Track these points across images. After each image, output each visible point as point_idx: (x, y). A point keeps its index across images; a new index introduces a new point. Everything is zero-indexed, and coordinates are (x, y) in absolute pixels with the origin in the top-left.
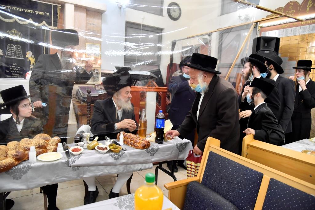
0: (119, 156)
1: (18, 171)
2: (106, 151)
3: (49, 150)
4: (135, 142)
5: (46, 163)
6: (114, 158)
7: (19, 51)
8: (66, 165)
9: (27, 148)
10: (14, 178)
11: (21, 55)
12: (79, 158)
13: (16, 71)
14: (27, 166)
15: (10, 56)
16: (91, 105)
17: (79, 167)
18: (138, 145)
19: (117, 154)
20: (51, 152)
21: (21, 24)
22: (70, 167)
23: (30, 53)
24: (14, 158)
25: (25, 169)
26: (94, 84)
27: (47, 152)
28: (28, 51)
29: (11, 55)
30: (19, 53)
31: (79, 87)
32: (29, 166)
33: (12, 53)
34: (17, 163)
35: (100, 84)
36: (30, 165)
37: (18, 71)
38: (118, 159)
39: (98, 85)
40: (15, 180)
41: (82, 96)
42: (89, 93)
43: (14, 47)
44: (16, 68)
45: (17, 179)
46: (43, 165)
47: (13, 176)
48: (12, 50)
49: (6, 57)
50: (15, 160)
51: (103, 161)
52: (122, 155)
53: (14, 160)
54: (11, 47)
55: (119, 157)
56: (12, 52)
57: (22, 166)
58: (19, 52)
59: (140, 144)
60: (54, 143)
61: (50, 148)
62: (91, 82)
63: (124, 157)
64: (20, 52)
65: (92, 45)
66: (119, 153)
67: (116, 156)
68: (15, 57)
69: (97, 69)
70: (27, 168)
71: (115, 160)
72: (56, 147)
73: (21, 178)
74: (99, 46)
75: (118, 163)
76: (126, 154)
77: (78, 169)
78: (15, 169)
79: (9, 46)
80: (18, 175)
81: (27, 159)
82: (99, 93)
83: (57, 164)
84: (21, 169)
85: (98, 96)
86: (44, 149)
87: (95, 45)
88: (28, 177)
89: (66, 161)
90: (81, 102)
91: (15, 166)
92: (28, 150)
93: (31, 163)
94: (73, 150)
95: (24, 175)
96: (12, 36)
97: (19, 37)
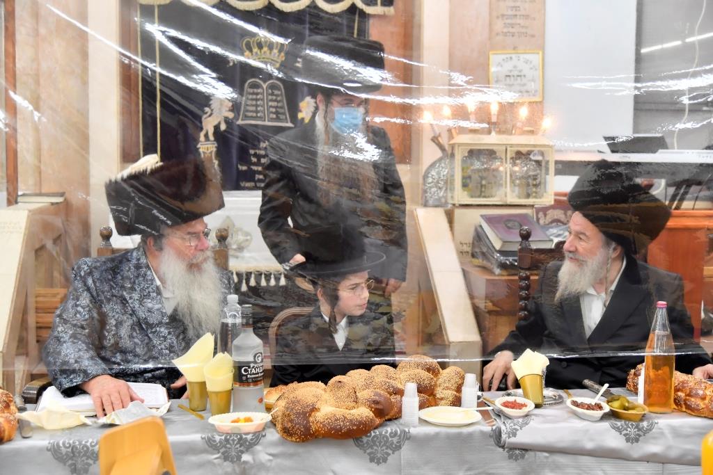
0: (640, 433)
1: (380, 442)
2: (599, 413)
3: (442, 399)
4: (689, 395)
6: (625, 435)
7: (275, 101)
8: (492, 441)
9: (393, 387)
10: (372, 460)
11: (284, 114)
12: (527, 424)
14: (401, 432)
15: (252, 118)
16: (532, 278)
17: (526, 450)
18: (702, 405)
19: (632, 425)
20: (446, 404)
21: (285, 10)
22: (503, 447)
23: (308, 103)
24: (372, 408)
25: (395, 440)
26: (532, 206)
27: (436, 405)
28: (303, 99)
29: (254, 115)
30: (276, 107)
31: (482, 216)
32: (405, 431)
33: (259, 109)
34: (378, 421)
35: (553, 203)
36: (407, 430)
38: (637, 440)
39: (545, 210)
40: (373, 465)
41: (498, 247)
42: (526, 236)
43: (265, 87)
45: (378, 463)
46: (437, 434)
47: (369, 454)
48: (257, 100)
49: (240, 122)
50: (373, 412)
51: (592, 440)
52: (650, 430)
53: (371, 415)
54: (255, 90)
55: (640, 436)
56: (257, 106)
57: (389, 429)
58: (278, 102)
59: (707, 401)
60: (453, 382)
61: (443, 396)
62: (520, 198)
63: (654, 438)
64: (280, 105)
65: (511, 58)
66: (641, 424)
67: (632, 431)
68: (265, 121)
69: (538, 151)
70: (400, 436)
71: (627, 442)
72: (458, 394)
73: (385, 462)
74: (536, 59)
75: (636, 455)
76: (660, 429)
77: (523, 457)
78: (374, 436)
79: (250, 88)
80: (379, 451)
81: (397, 416)
82: (552, 237)
83: (470, 435)
84: (387, 437)
85: (553, 246)
86: (428, 395)
87: (522, 56)
88: (402, 462)
89: (492, 430)
90: (493, 268)
91: (375, 429)
92: (395, 394)
93: (408, 426)
94: (506, 405)
95: (393, 453)
96: (259, 52)
97: (278, 54)
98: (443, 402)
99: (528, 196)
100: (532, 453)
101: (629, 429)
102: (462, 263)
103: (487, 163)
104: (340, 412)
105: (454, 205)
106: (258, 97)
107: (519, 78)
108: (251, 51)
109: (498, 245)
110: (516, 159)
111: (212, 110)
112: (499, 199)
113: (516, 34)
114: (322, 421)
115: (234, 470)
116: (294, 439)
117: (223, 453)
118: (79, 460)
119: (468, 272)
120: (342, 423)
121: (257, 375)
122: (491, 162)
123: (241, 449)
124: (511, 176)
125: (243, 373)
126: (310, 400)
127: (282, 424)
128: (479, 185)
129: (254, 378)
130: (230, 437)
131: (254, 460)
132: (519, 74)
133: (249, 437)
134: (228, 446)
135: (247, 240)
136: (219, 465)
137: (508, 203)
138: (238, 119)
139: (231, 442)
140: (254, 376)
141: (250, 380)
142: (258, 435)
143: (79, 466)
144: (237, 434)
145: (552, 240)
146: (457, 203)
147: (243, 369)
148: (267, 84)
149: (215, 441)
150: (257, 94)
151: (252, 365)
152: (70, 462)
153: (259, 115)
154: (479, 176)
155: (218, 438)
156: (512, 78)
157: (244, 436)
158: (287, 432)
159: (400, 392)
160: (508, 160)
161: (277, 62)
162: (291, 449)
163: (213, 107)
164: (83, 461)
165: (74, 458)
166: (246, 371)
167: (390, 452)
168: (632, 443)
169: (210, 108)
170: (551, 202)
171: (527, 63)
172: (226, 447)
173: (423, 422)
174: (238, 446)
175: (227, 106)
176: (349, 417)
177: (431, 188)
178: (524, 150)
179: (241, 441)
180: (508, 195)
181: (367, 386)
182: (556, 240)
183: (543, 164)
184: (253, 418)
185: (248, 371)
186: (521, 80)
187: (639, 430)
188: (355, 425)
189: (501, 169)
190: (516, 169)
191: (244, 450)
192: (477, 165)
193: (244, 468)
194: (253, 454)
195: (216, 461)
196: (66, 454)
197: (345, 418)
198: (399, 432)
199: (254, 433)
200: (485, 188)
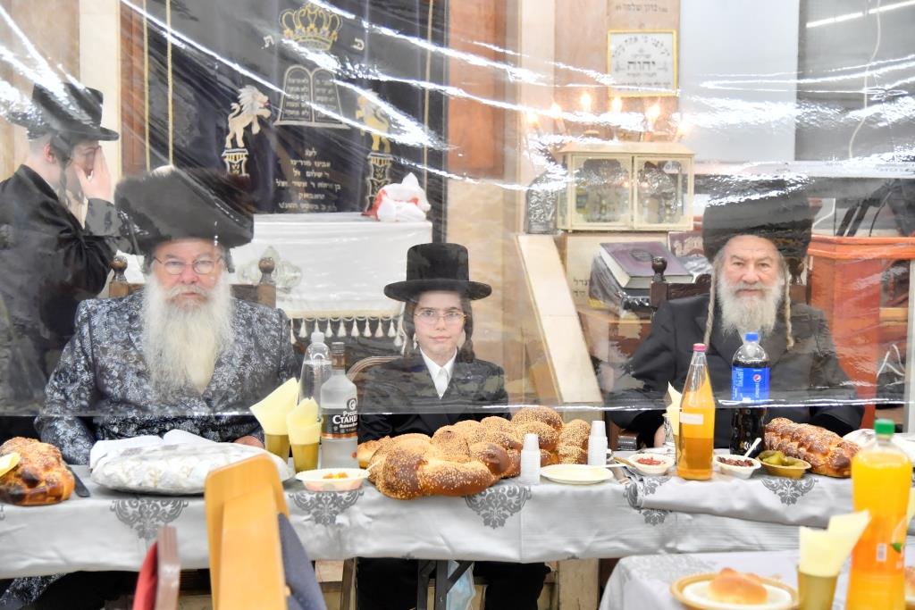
0: (797, 492)
1: (496, 502)
2: (750, 470)
3: (565, 456)
5: (569, 489)
6: (780, 494)
8: (626, 502)
9: (508, 440)
10: (487, 523)
11: (337, 111)
12: (666, 483)
13: (316, 180)
14: (521, 490)
15: (293, 118)
17: (666, 511)
19: (788, 483)
20: (571, 462)
22: (639, 508)
24: (486, 462)
25: (514, 499)
26: (666, 232)
27: (559, 462)
29: (297, 113)
30: (327, 103)
31: (602, 245)
32: (525, 489)
33: (303, 105)
34: (494, 478)
35: (692, 229)
36: (527, 488)
37: (324, 179)
38: (794, 501)
39: (681, 237)
40: (488, 529)
41: (623, 284)
42: (660, 268)
43: (311, 76)
44: (317, 170)
45: (494, 526)
46: (562, 494)
47: (484, 516)
48: (301, 94)
49: (278, 122)
50: (489, 467)
52: (808, 489)
53: (487, 470)
54: (299, 81)
55: (797, 495)
57: (507, 488)
58: (330, 96)
60: (578, 436)
61: (566, 452)
62: (649, 222)
63: (814, 498)
64: (331, 100)
65: (636, 39)
66: (798, 482)
67: (789, 490)
68: (311, 121)
69: (673, 162)
70: (519, 495)
71: (782, 502)
72: (584, 451)
73: (503, 525)
74: (668, 40)
75: (792, 517)
76: (821, 488)
77: (662, 520)
78: (490, 495)
79: (291, 77)
80: (496, 512)
81: (516, 473)
82: (691, 272)
83: (601, 494)
84: (504, 496)
85: (694, 282)
86: (550, 452)
87: (650, 37)
88: (522, 524)
89: (626, 489)
90: (618, 310)
91: (491, 486)
92: (512, 448)
93: (528, 484)
94: (641, 461)
95: (511, 515)
96: (303, 29)
97: (328, 33)
98: (567, 459)
99: (660, 221)
100: (672, 516)
101: (785, 488)
102: (577, 306)
103: (607, 177)
104: (452, 465)
105: (566, 231)
106: (303, 89)
107: (646, 66)
108: (293, 28)
109: (624, 282)
110: (646, 172)
111: (242, 107)
112: (623, 224)
113: (644, 8)
114: (431, 474)
115: (327, 534)
116: (399, 496)
117: (315, 514)
118: (148, 522)
119: (584, 316)
120: (454, 477)
121: (350, 426)
122: (613, 177)
123: (336, 509)
124: (639, 194)
125: (335, 422)
126: (417, 451)
127: (385, 479)
128: (598, 207)
129: (348, 428)
130: (323, 495)
131: (350, 522)
132: (647, 60)
133: (345, 496)
134: (320, 505)
135: (295, 278)
136: (310, 527)
137: (636, 229)
138: (275, 119)
139: (324, 501)
140: (347, 426)
141: (343, 431)
142: (355, 494)
143: (148, 529)
144: (330, 493)
145: (692, 276)
146: (570, 228)
147: (334, 418)
148: (313, 73)
149: (305, 500)
150: (301, 85)
151: (345, 413)
152: (138, 524)
153: (303, 113)
154: (598, 195)
155: (308, 497)
156: (638, 65)
157: (339, 495)
158: (391, 488)
159: (517, 447)
160: (635, 173)
161: (328, 43)
162: (393, 509)
163: (242, 102)
164: (153, 522)
165: (142, 519)
166: (338, 420)
167: (508, 513)
168: (788, 503)
169: (239, 104)
170: (689, 227)
171: (656, 46)
172: (318, 507)
173: (545, 479)
174: (332, 506)
175: (261, 102)
176: (462, 470)
177: (535, 208)
178: (655, 160)
179: (336, 500)
180: (635, 219)
181: (479, 439)
182: (696, 275)
183: (680, 179)
184: (347, 474)
185: (340, 420)
186: (649, 68)
187: (796, 489)
188: (469, 479)
189: (626, 185)
190: (645, 185)
191: (339, 510)
192: (595, 180)
193: (339, 532)
194: (349, 515)
195: (306, 523)
196: (134, 515)
197: (458, 471)
198: (518, 491)
199: (350, 492)
200: (606, 209)
